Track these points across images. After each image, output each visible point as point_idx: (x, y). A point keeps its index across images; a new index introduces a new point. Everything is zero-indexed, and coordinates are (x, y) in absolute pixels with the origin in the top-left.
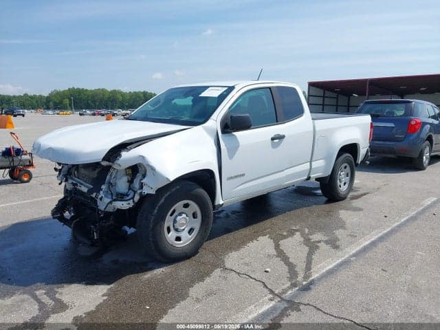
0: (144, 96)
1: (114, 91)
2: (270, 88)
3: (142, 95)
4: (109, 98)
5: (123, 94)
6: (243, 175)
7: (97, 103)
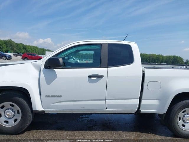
0: (174, 58)
1: (159, 55)
2: (100, 44)
3: (173, 57)
4: (156, 58)
5: (163, 57)
6: (61, 96)
7: (151, 60)
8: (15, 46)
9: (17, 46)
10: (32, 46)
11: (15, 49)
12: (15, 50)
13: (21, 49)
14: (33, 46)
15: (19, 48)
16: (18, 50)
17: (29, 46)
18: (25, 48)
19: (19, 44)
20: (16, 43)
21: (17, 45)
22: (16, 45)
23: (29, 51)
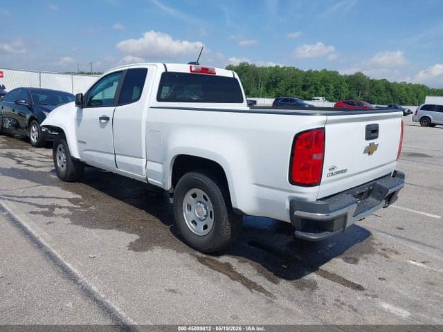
8: (368, 87)
9: (373, 85)
10: (410, 85)
11: (367, 94)
12: (367, 96)
13: (381, 93)
14: (413, 83)
15: (377, 91)
16: (373, 96)
17: (402, 85)
18: (391, 90)
19: (377, 82)
20: (371, 78)
21: (373, 83)
22: (371, 85)
23: (402, 97)
